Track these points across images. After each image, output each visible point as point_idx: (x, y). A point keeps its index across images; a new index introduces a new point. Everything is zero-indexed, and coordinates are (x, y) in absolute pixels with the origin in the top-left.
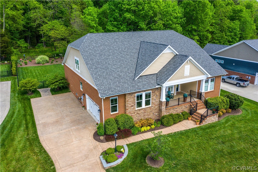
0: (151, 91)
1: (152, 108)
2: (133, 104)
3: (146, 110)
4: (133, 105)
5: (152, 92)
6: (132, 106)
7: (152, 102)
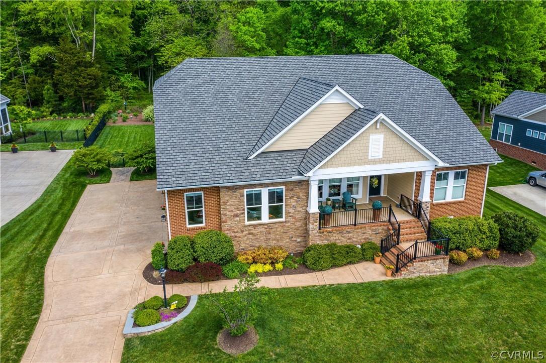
0: (284, 187)
1: (286, 224)
2: (238, 212)
3: (272, 229)
4: (237, 214)
5: (286, 190)
6: (236, 216)
7: (288, 213)
